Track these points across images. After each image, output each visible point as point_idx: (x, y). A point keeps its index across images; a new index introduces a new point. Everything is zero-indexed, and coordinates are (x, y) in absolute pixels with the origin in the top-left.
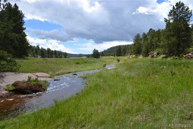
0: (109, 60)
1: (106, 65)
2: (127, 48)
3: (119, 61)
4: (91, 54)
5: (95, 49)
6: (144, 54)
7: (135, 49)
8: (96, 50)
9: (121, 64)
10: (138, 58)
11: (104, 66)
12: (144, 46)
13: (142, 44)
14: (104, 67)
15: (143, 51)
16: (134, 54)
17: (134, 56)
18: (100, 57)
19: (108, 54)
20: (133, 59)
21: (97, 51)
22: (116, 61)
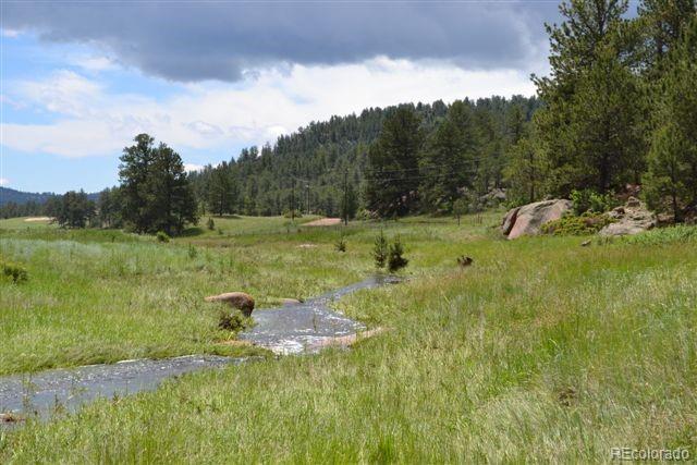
0: (289, 257)
1: (248, 308)
2: (477, 130)
3: (398, 263)
4: (105, 194)
5: (143, 140)
6: (664, 191)
7: (570, 138)
8: (155, 146)
9: (420, 299)
10: (604, 232)
11: (235, 313)
12: (664, 109)
13: (641, 85)
14: (227, 324)
15: (652, 157)
16: (562, 192)
17: (558, 209)
18: (203, 222)
19: (285, 193)
20: (550, 239)
21: (168, 158)
22: (371, 265)
